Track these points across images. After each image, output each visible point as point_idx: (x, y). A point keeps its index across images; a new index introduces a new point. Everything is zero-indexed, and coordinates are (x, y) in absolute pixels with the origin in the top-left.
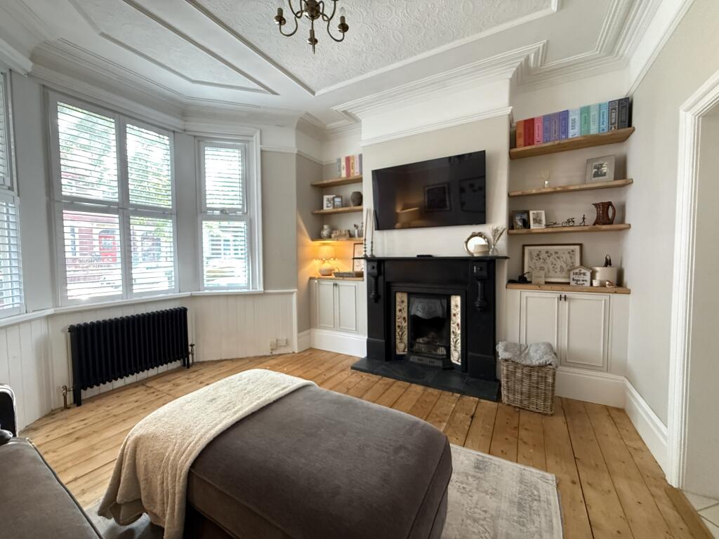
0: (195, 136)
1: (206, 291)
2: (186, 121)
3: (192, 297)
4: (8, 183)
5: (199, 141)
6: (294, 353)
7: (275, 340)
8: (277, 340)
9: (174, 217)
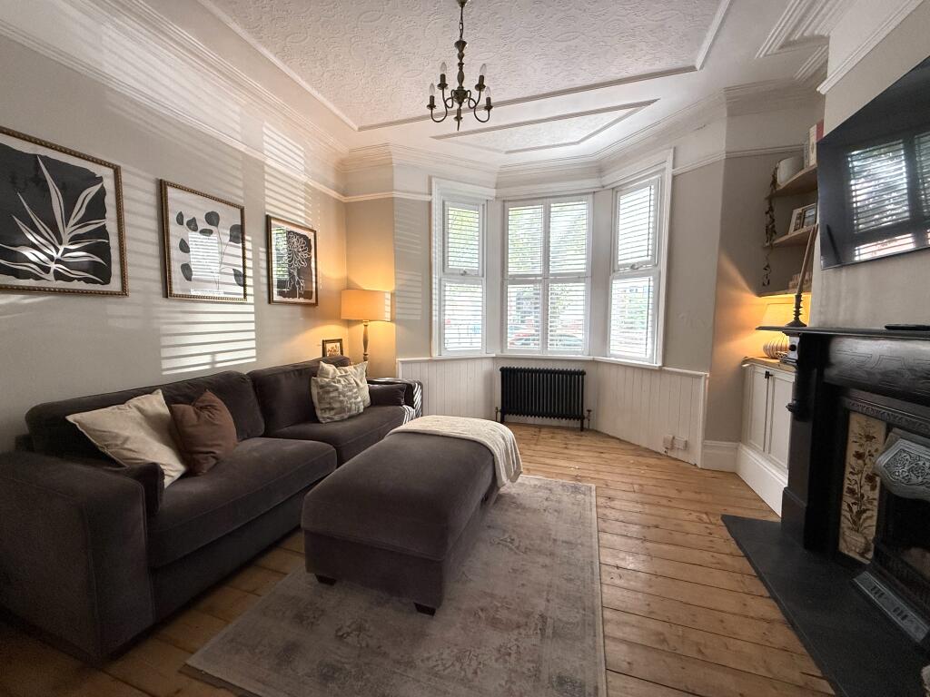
0: (613, 189)
1: (612, 359)
2: (601, 177)
3: (594, 362)
4: (480, 274)
5: (617, 192)
6: (695, 465)
7: (671, 436)
8: (674, 438)
9: (589, 280)
